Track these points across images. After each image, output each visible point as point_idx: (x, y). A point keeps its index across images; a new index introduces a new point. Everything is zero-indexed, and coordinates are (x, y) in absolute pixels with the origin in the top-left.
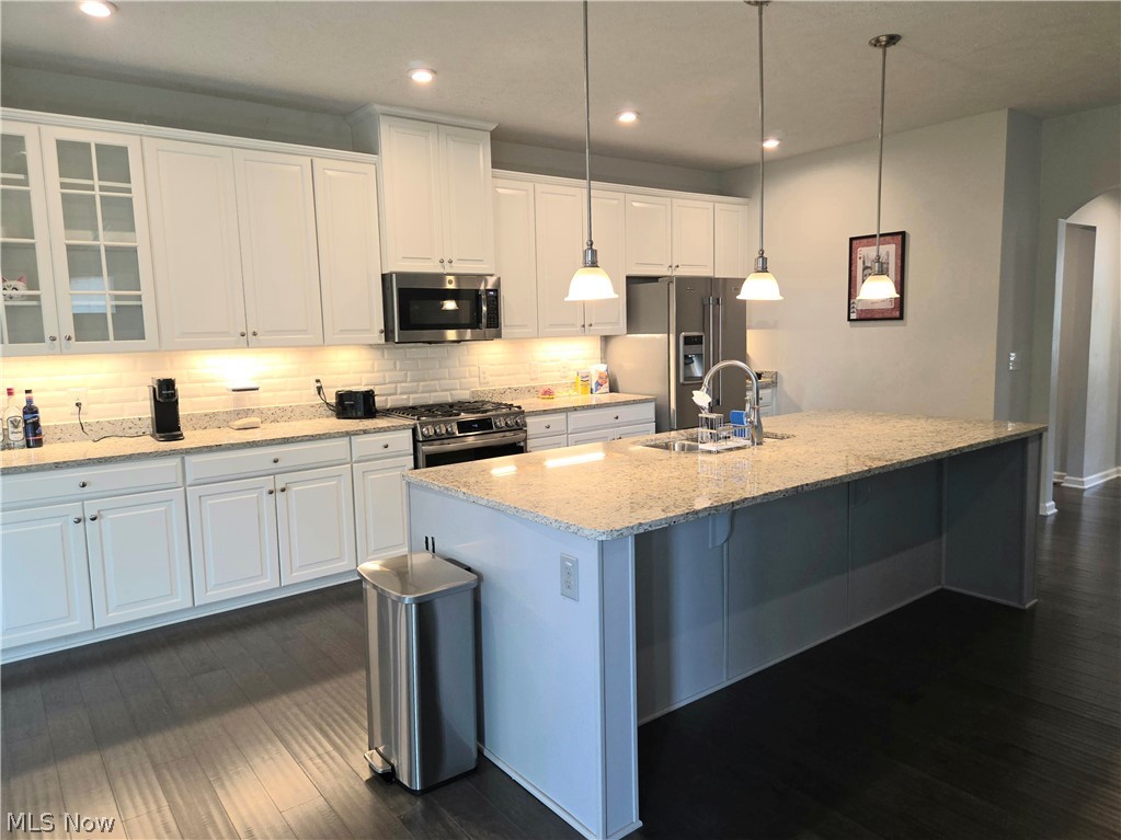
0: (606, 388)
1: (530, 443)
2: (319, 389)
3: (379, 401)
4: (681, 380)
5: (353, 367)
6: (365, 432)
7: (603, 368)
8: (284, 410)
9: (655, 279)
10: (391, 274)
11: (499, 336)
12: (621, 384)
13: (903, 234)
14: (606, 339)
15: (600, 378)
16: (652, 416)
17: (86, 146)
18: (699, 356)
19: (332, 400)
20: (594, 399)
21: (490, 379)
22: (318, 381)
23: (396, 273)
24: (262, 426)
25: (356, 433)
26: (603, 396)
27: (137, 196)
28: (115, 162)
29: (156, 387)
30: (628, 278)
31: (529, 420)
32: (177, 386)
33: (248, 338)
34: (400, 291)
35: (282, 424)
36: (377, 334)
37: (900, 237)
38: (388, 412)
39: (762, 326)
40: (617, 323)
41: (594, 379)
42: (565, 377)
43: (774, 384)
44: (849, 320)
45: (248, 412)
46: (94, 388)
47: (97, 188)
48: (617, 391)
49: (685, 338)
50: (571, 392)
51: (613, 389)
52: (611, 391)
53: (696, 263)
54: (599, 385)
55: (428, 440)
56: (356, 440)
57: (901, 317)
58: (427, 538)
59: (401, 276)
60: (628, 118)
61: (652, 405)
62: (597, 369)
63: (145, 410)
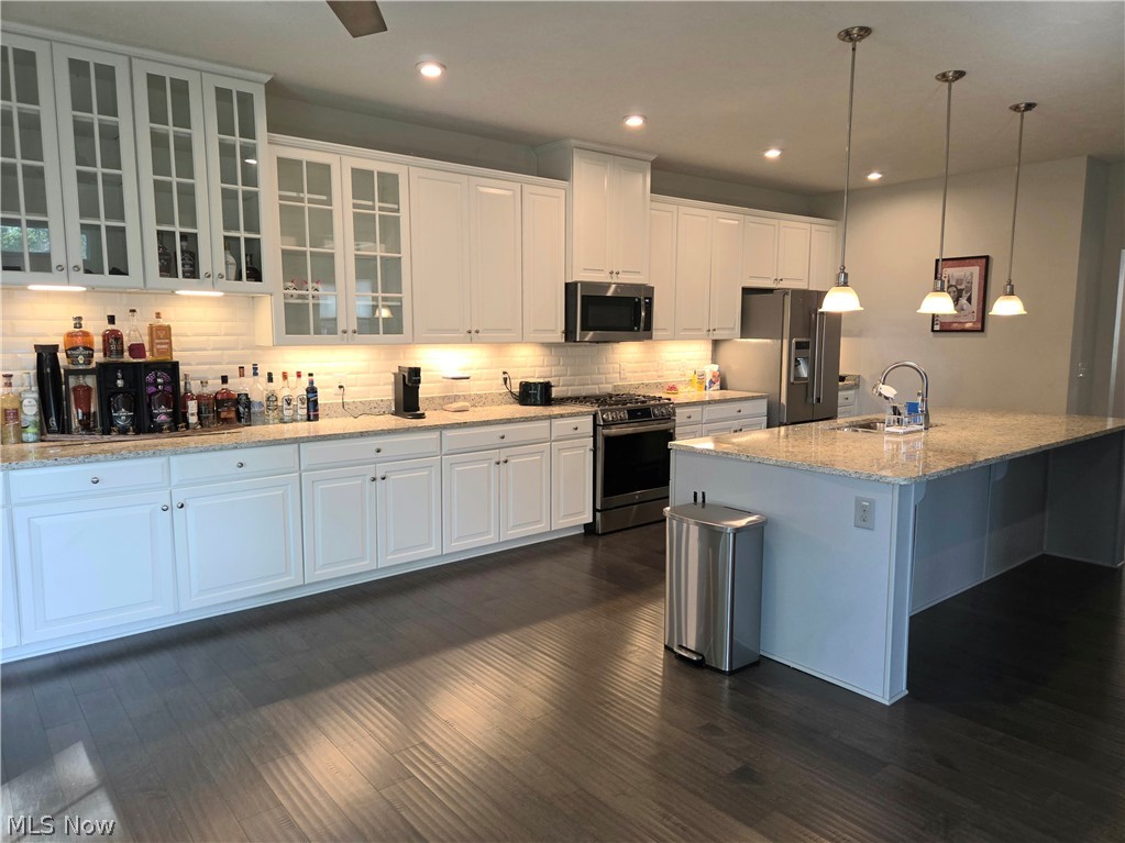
0: (717, 386)
1: (678, 430)
2: (505, 380)
3: (555, 393)
4: (792, 380)
5: (529, 363)
6: (562, 416)
7: (715, 368)
8: (480, 396)
9: (770, 291)
10: (575, 284)
11: (650, 338)
12: (730, 381)
13: (987, 258)
14: (716, 343)
15: (714, 376)
16: (765, 410)
17: (371, 173)
18: (806, 359)
19: (516, 389)
20: (707, 395)
21: (628, 375)
22: (504, 373)
23: (582, 283)
24: (471, 409)
25: (555, 417)
26: (715, 393)
27: (403, 215)
28: (389, 186)
29: (406, 375)
30: (744, 289)
31: (677, 411)
32: (422, 374)
33: (471, 336)
34: (583, 297)
35: (478, 408)
36: (560, 334)
37: (984, 260)
38: (562, 401)
39: (850, 334)
40: (733, 329)
41: (708, 377)
42: (684, 375)
43: (856, 386)
44: (933, 330)
45: (456, 398)
46: (352, 373)
47: (377, 208)
48: (726, 389)
49: (797, 343)
50: (689, 388)
51: (723, 387)
52: (721, 389)
53: (794, 277)
54: (712, 382)
55: (607, 424)
56: (556, 422)
57: (982, 330)
58: (695, 494)
59: (585, 284)
60: (773, 154)
61: (764, 402)
62: (711, 369)
63: (387, 392)
